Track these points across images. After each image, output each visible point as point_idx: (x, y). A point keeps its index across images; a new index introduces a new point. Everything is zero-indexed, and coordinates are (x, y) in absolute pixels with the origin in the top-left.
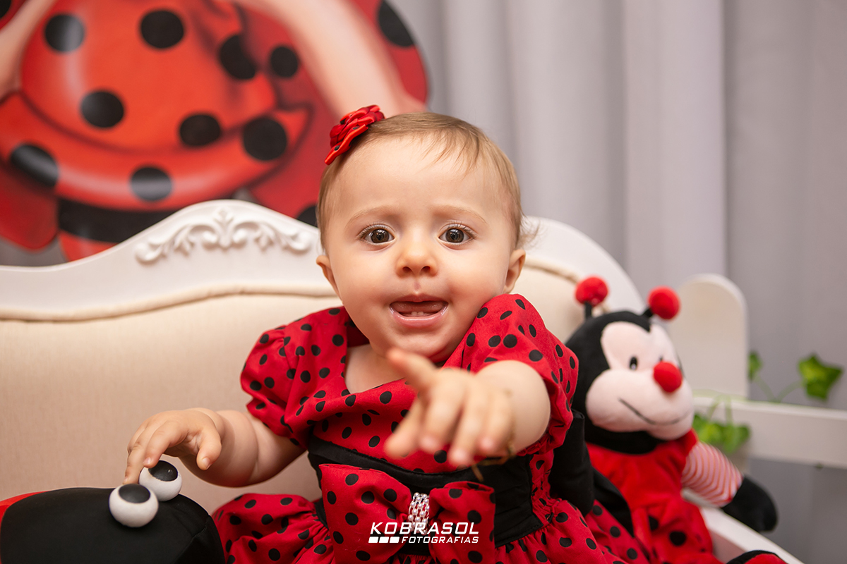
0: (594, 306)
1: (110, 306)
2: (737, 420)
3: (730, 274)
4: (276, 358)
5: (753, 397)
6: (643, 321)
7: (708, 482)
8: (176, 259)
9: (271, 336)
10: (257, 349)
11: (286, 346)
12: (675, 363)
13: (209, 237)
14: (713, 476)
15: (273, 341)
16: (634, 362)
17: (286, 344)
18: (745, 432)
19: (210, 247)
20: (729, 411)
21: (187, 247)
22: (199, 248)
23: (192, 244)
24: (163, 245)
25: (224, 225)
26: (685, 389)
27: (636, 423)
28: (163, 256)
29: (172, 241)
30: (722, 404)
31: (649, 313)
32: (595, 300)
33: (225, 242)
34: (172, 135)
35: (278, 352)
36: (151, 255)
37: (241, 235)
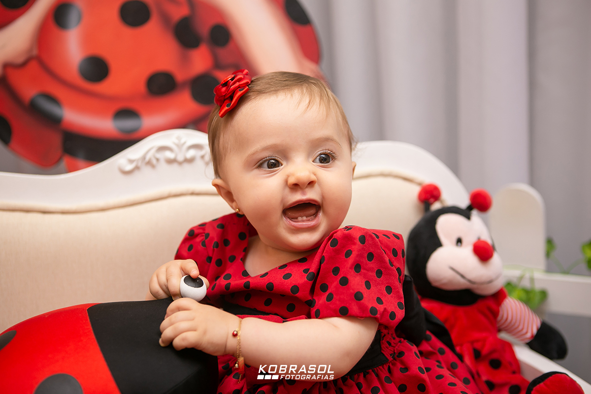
0: (432, 204)
1: (101, 203)
2: (538, 286)
3: (532, 183)
4: (199, 248)
5: (549, 270)
6: (466, 213)
7: (516, 325)
8: (147, 170)
9: (196, 231)
10: (186, 240)
11: (206, 240)
12: (489, 242)
13: (169, 155)
14: (520, 323)
15: (197, 235)
16: (459, 241)
17: (206, 238)
18: (544, 294)
19: (170, 162)
20: (532, 280)
21: (154, 162)
22: (163, 163)
23: (158, 160)
24: (138, 160)
25: (180, 146)
26: (496, 259)
27: (462, 283)
28: (137, 168)
29: (144, 158)
30: (527, 275)
31: (470, 208)
32: (432, 200)
33: (180, 158)
34: (142, 87)
35: (201, 244)
36: (129, 167)
37: (191, 153)
